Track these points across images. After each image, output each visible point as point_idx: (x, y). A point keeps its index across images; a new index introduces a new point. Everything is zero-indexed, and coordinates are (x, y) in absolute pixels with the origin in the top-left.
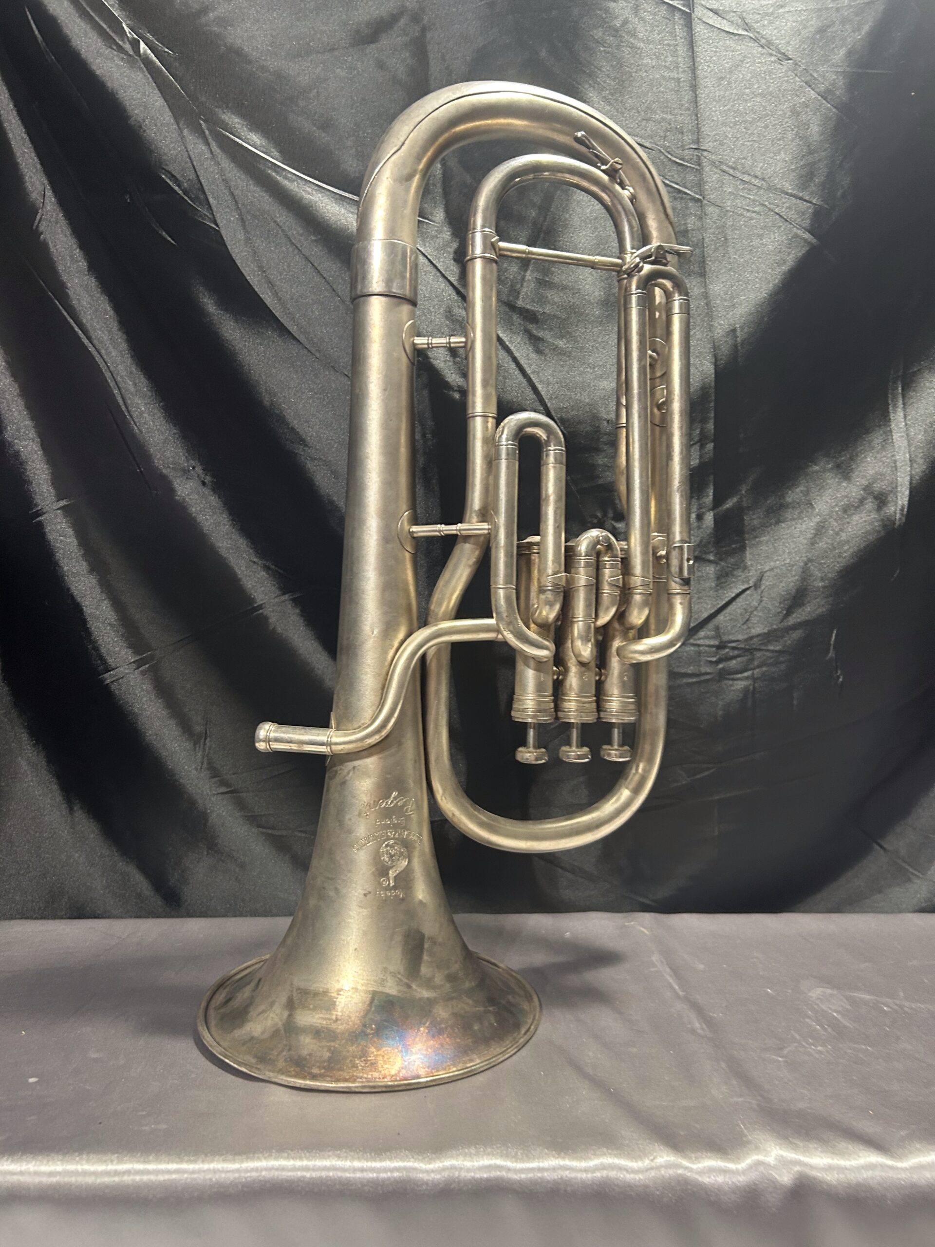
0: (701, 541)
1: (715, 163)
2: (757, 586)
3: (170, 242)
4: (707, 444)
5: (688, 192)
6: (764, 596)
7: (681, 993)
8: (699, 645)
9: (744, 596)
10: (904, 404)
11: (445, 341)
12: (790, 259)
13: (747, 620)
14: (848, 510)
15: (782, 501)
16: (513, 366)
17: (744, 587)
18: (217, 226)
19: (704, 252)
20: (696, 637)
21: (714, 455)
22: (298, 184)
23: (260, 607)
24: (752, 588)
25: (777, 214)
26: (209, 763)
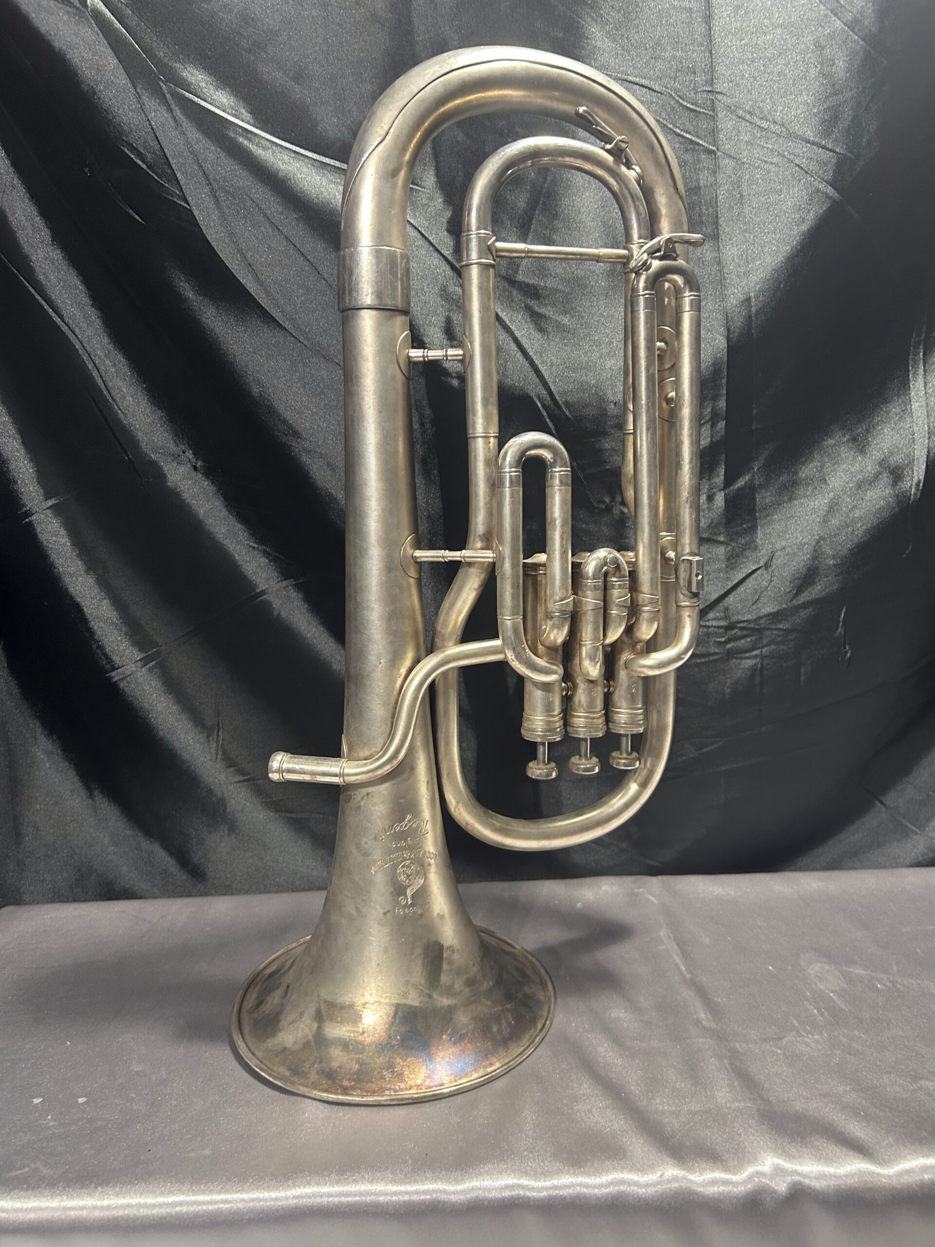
0: (712, 522)
1: (730, 108)
2: (767, 566)
3: (138, 221)
4: (718, 422)
5: (701, 142)
6: (775, 576)
7: (688, 976)
8: (708, 627)
9: (754, 575)
10: (925, 371)
11: (441, 354)
12: (811, 218)
13: (757, 601)
14: (862, 485)
15: (795, 478)
16: (513, 346)
17: (754, 568)
18: (189, 205)
19: (717, 212)
20: (705, 619)
21: (726, 432)
22: (274, 152)
23: (263, 593)
24: (763, 569)
25: (798, 165)
26: (223, 754)
